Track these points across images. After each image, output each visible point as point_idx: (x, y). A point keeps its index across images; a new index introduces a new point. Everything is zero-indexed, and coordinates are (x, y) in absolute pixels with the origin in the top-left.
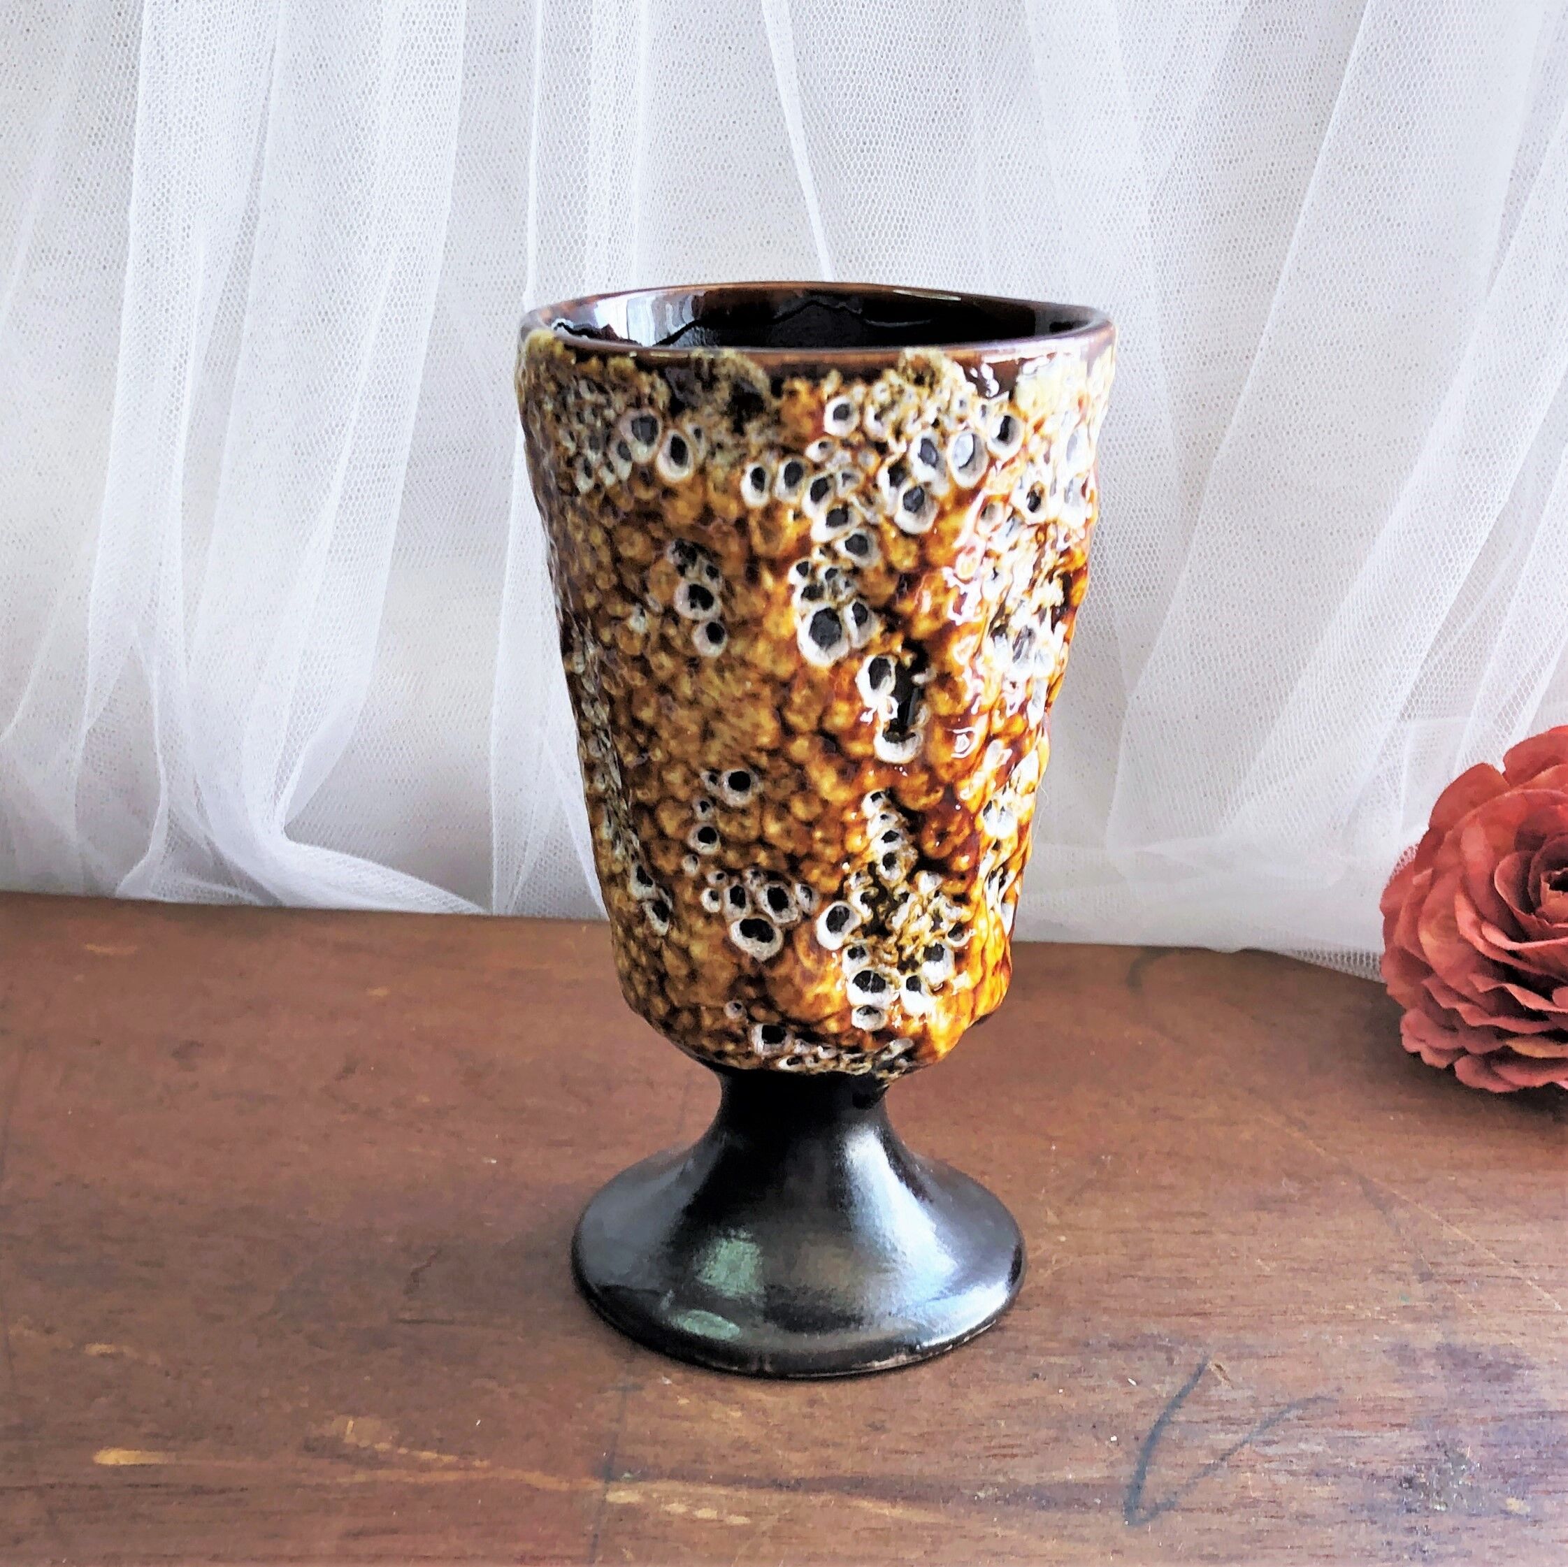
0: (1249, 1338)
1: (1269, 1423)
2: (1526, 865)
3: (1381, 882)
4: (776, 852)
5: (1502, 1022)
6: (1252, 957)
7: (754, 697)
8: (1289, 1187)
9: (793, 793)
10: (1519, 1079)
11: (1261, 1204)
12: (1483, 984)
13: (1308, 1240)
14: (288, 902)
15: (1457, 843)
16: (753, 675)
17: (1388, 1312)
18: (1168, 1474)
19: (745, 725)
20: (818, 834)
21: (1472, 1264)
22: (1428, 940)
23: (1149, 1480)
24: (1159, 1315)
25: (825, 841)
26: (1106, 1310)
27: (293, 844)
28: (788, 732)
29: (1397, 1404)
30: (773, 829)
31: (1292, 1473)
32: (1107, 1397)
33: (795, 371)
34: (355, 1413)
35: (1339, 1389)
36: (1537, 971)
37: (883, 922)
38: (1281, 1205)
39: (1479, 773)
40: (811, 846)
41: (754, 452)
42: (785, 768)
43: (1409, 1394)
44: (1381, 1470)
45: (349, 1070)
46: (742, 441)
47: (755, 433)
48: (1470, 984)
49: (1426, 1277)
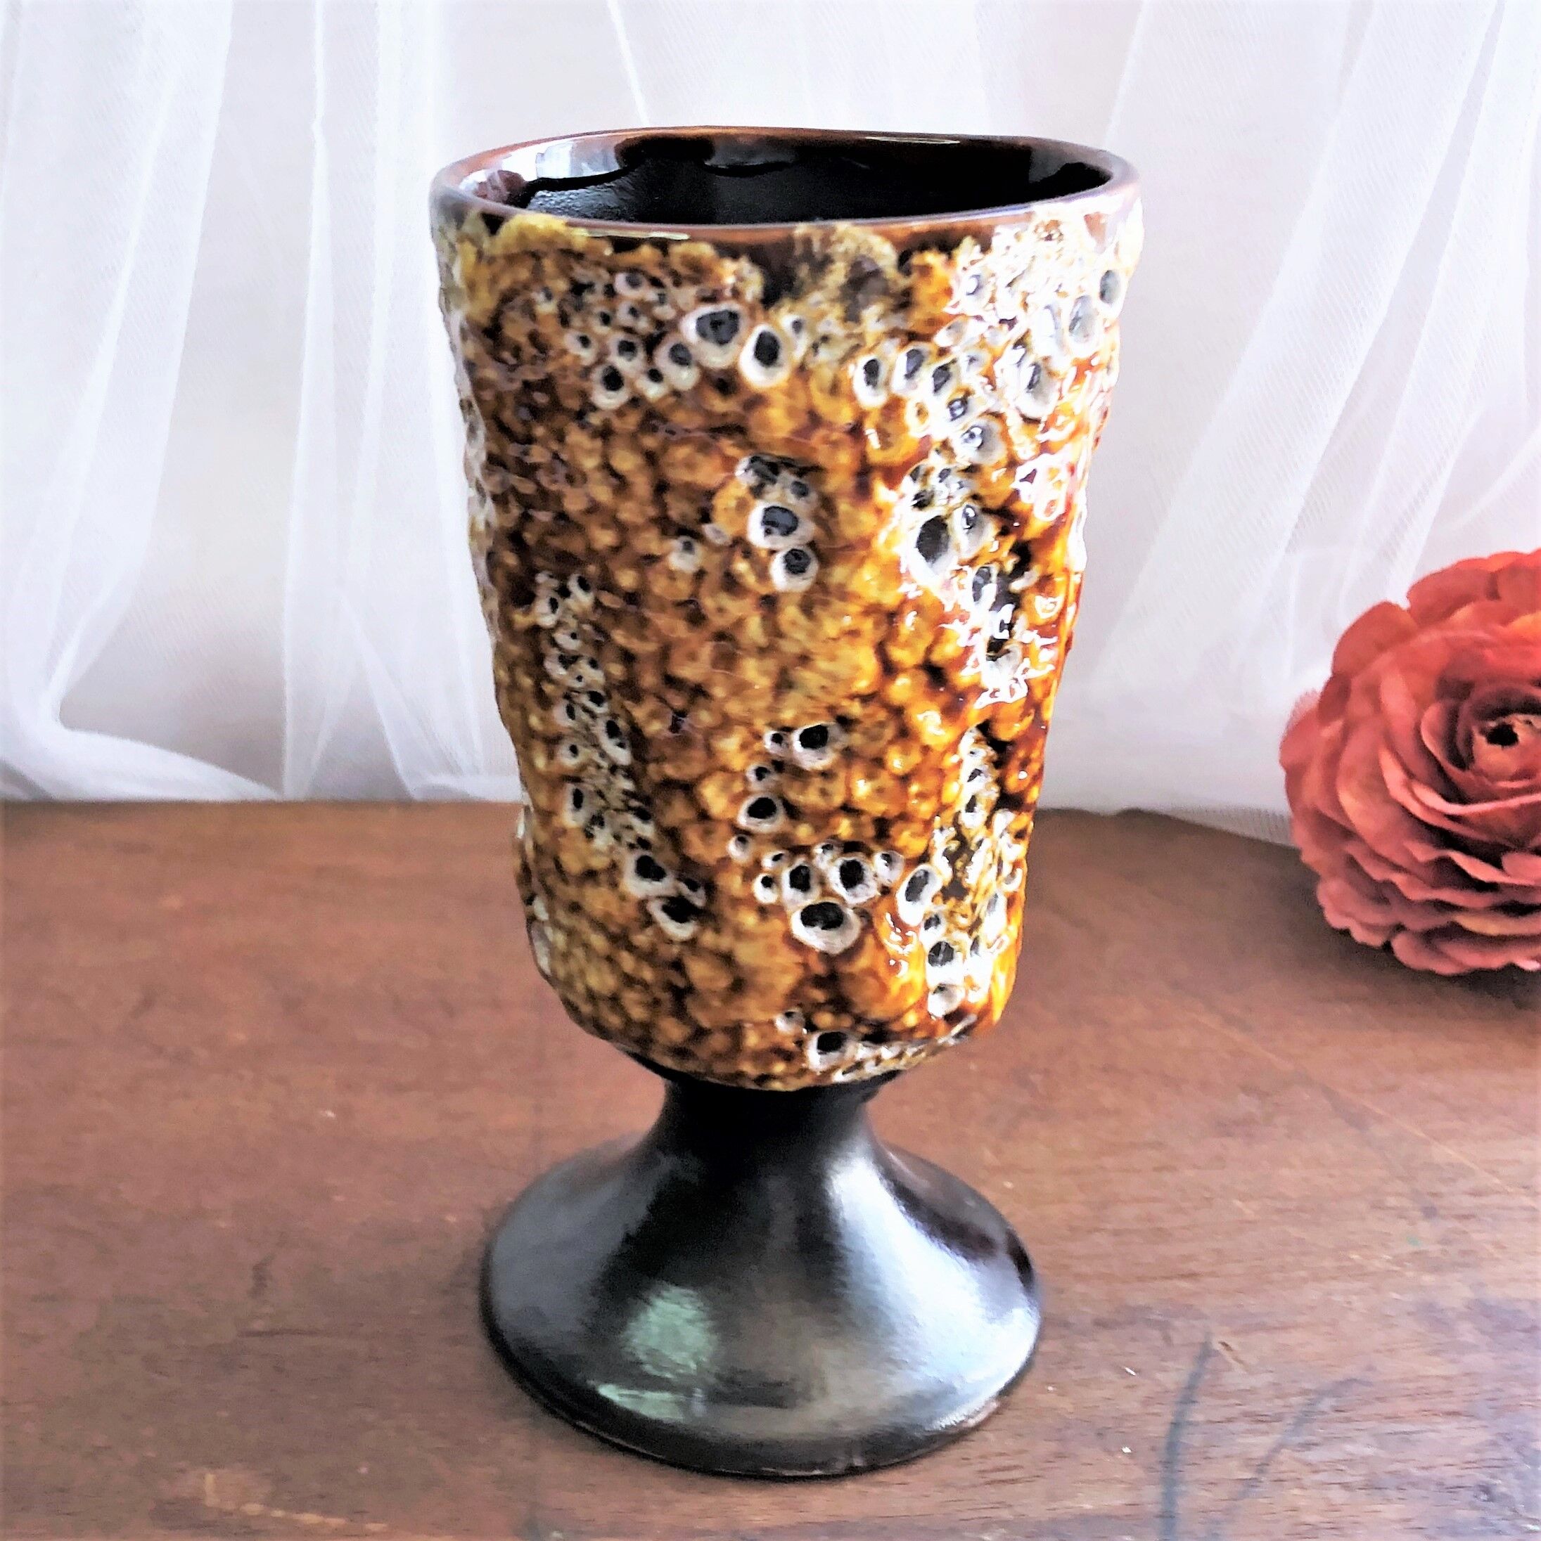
0: (1253, 1304)
1: (1305, 1417)
2: (1453, 717)
3: (1277, 732)
4: (864, 819)
5: (1447, 895)
6: (1134, 819)
7: (853, 633)
8: (1247, 1105)
9: (891, 742)
10: (1473, 959)
11: (1224, 1128)
12: (1424, 853)
13: (1285, 1172)
14: (57, 794)
15: (1373, 692)
16: (854, 608)
17: (1398, 1261)
18: (1204, 1497)
19: (840, 668)
20: (914, 788)
21: (1476, 1193)
22: (1351, 802)
23: (1182, 1505)
24: (1141, 1279)
25: (922, 796)
26: (1080, 1277)
27: (67, 733)
28: (889, 669)
29: (1442, 1384)
30: (862, 789)
31: (1346, 1486)
32: (1107, 1393)
33: (923, 243)
34: (214, 1464)
35: (1370, 1368)
36: (1484, 838)
37: (961, 879)
38: (1242, 1127)
39: (1381, 614)
40: (905, 804)
41: (870, 341)
42: (882, 715)
43: (1452, 1370)
44: (1450, 1475)
45: (147, 1003)
46: (857, 330)
47: (873, 318)
48: (1407, 852)
49: (1430, 1213)
